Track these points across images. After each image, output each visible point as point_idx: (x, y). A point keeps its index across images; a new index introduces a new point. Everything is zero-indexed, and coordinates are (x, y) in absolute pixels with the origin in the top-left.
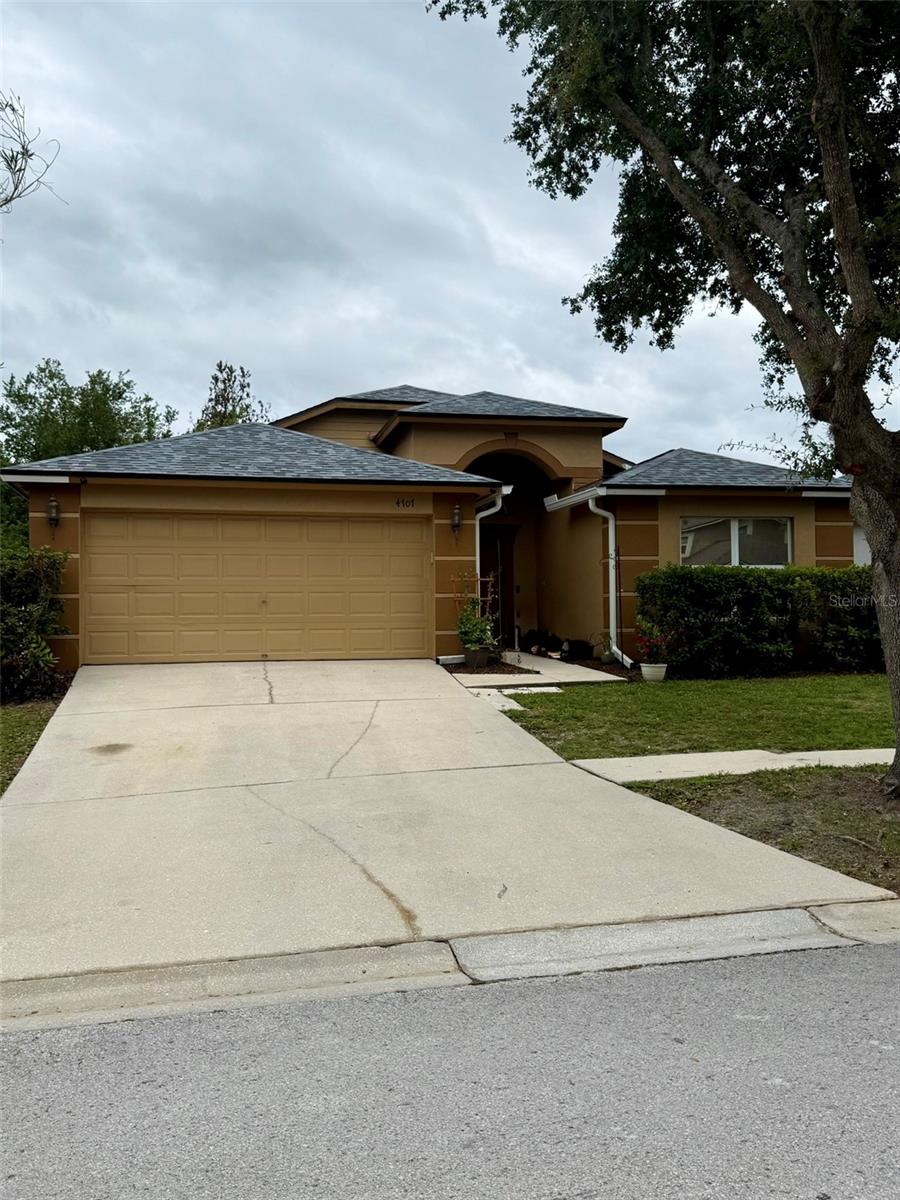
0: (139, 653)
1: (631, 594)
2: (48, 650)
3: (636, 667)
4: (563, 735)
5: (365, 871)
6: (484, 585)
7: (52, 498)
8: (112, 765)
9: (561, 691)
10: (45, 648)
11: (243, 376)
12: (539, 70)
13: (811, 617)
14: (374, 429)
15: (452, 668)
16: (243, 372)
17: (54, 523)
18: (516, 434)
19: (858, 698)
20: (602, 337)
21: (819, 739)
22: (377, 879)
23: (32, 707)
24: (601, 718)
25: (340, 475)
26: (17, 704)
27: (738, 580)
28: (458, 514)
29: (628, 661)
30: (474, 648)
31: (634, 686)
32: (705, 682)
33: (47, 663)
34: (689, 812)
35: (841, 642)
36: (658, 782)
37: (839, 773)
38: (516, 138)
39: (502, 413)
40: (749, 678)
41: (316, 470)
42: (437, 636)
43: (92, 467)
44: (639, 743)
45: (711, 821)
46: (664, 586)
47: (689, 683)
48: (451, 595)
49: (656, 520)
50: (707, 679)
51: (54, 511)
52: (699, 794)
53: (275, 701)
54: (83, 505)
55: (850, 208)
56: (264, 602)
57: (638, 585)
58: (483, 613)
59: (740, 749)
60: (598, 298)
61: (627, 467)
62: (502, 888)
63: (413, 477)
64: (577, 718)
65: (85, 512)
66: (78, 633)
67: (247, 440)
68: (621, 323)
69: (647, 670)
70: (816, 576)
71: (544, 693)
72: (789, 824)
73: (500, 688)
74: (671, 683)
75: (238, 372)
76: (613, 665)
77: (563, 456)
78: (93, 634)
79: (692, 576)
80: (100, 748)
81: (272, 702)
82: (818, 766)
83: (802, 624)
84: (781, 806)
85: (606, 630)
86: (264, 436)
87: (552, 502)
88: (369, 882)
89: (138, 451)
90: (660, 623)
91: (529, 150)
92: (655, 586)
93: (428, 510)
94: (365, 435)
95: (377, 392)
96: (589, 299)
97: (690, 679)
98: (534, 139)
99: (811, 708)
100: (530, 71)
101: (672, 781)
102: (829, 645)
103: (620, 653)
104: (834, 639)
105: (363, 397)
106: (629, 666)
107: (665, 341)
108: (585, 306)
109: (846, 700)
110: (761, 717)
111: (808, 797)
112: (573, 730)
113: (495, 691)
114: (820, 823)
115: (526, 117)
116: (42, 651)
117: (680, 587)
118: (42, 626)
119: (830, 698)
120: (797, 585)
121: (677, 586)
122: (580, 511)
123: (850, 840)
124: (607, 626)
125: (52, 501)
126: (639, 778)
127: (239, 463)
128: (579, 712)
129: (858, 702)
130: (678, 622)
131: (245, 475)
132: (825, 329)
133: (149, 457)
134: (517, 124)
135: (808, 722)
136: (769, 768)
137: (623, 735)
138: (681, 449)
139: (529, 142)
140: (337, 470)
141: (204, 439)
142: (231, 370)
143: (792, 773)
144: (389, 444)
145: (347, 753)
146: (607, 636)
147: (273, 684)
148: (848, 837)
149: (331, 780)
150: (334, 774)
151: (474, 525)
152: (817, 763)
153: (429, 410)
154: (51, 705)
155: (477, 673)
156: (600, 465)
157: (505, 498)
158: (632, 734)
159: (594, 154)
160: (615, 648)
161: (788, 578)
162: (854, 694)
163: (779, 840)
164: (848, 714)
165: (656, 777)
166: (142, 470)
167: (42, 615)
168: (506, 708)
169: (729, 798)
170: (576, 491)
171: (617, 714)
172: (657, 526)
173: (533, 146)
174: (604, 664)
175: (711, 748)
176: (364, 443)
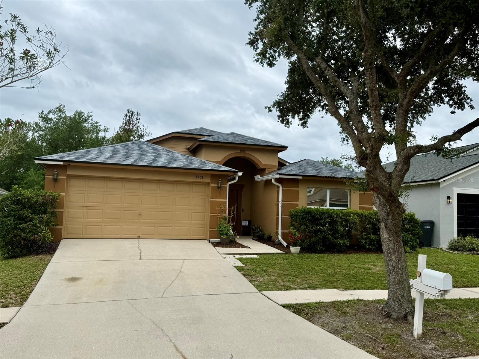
0: (87, 234)
1: (288, 217)
2: (50, 233)
3: (288, 246)
4: (258, 279)
5: (175, 346)
6: (229, 211)
7: (55, 170)
8: (73, 286)
9: (258, 257)
10: (49, 233)
11: (138, 115)
12: (259, 20)
13: (356, 230)
14: (189, 145)
15: (215, 245)
16: (138, 114)
17: (56, 180)
18: (245, 150)
19: (374, 265)
20: (280, 122)
21: (358, 285)
22: (180, 350)
23: (41, 257)
24: (274, 271)
25: (174, 165)
26: (35, 256)
27: (328, 215)
28: (221, 183)
29: (285, 244)
30: (225, 237)
31: (287, 255)
32: (315, 255)
33: (48, 238)
34: (307, 320)
35: (368, 240)
36: (295, 304)
37: (365, 303)
38: (249, 44)
39: (239, 142)
40: (332, 253)
41: (164, 163)
42: (210, 231)
43: (73, 158)
44: (288, 284)
45: (315, 324)
46: (300, 215)
47: (309, 255)
48: (216, 215)
49: (298, 188)
50: (316, 253)
51: (56, 175)
52: (311, 311)
53: (142, 259)
54: (68, 173)
55: (375, 93)
56: (140, 215)
57: (290, 214)
58: (228, 223)
59: (328, 288)
60: (279, 107)
61: (287, 164)
62: (231, 356)
63: (203, 167)
64: (265, 271)
65: (68, 176)
66: (62, 226)
67: (137, 148)
68: (288, 117)
69: (293, 249)
70: (359, 214)
71: (251, 258)
72: (346, 328)
73: (234, 254)
74: (302, 255)
75: (135, 113)
76: (279, 246)
77: (263, 160)
78: (68, 226)
79: (311, 212)
80: (68, 279)
81: (141, 259)
82: (358, 300)
83: (353, 232)
84: (343, 319)
85: (277, 230)
86: (144, 147)
87: (258, 178)
88: (177, 351)
89: (92, 152)
90: (298, 230)
91: (254, 48)
92: (297, 215)
93: (208, 180)
94: (185, 147)
95: (191, 130)
96: (275, 107)
97: (309, 253)
98: (256, 44)
99: (356, 270)
100: (256, 20)
101: (301, 304)
102: (363, 241)
103: (282, 240)
104: (365, 239)
105: (185, 132)
106: (285, 246)
107: (304, 125)
108: (274, 110)
109: (369, 266)
110: (336, 273)
111: (354, 315)
112: (263, 277)
113: (232, 256)
114: (358, 327)
115: (254, 36)
116: (47, 234)
117: (306, 216)
118: (48, 223)
119: (364, 265)
120: (351, 217)
121: (305, 216)
122: (268, 182)
123: (369, 337)
124: (277, 228)
125: (55, 171)
126: (288, 303)
127: (133, 158)
128: (265, 268)
129: (374, 267)
130: (305, 230)
131: (135, 164)
132: (364, 131)
133: (96, 154)
134: (250, 39)
135: (354, 276)
136: (339, 300)
137: (282, 280)
138: (308, 160)
139: (254, 46)
140: (173, 163)
141: (119, 147)
142: (133, 112)
143: (347, 303)
144: (194, 152)
145: (170, 285)
146: (277, 233)
147: (142, 251)
148: (368, 335)
149: (163, 298)
150: (165, 295)
151: (227, 187)
152: (357, 298)
153: (211, 140)
154: (48, 257)
155: (225, 247)
156: (277, 164)
157: (239, 177)
158: (285, 279)
159: (279, 51)
160: (280, 238)
161: (348, 214)
162: (372, 263)
163: (342, 335)
164: (370, 273)
165: (294, 302)
166: (93, 160)
167: (48, 219)
168: (236, 265)
169: (323, 314)
170: (268, 174)
171: (280, 269)
172: (298, 190)
173: (256, 47)
174: (275, 245)
175: (317, 288)
176: (184, 150)
